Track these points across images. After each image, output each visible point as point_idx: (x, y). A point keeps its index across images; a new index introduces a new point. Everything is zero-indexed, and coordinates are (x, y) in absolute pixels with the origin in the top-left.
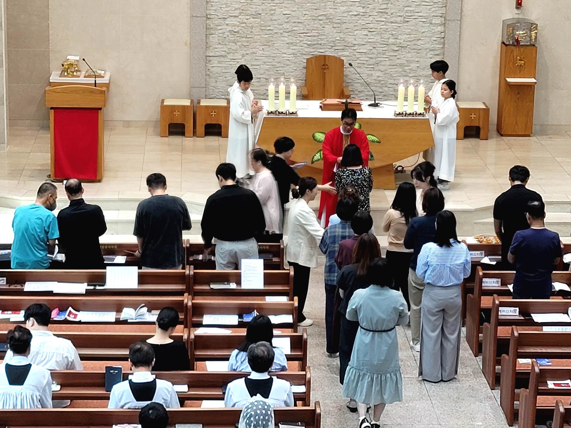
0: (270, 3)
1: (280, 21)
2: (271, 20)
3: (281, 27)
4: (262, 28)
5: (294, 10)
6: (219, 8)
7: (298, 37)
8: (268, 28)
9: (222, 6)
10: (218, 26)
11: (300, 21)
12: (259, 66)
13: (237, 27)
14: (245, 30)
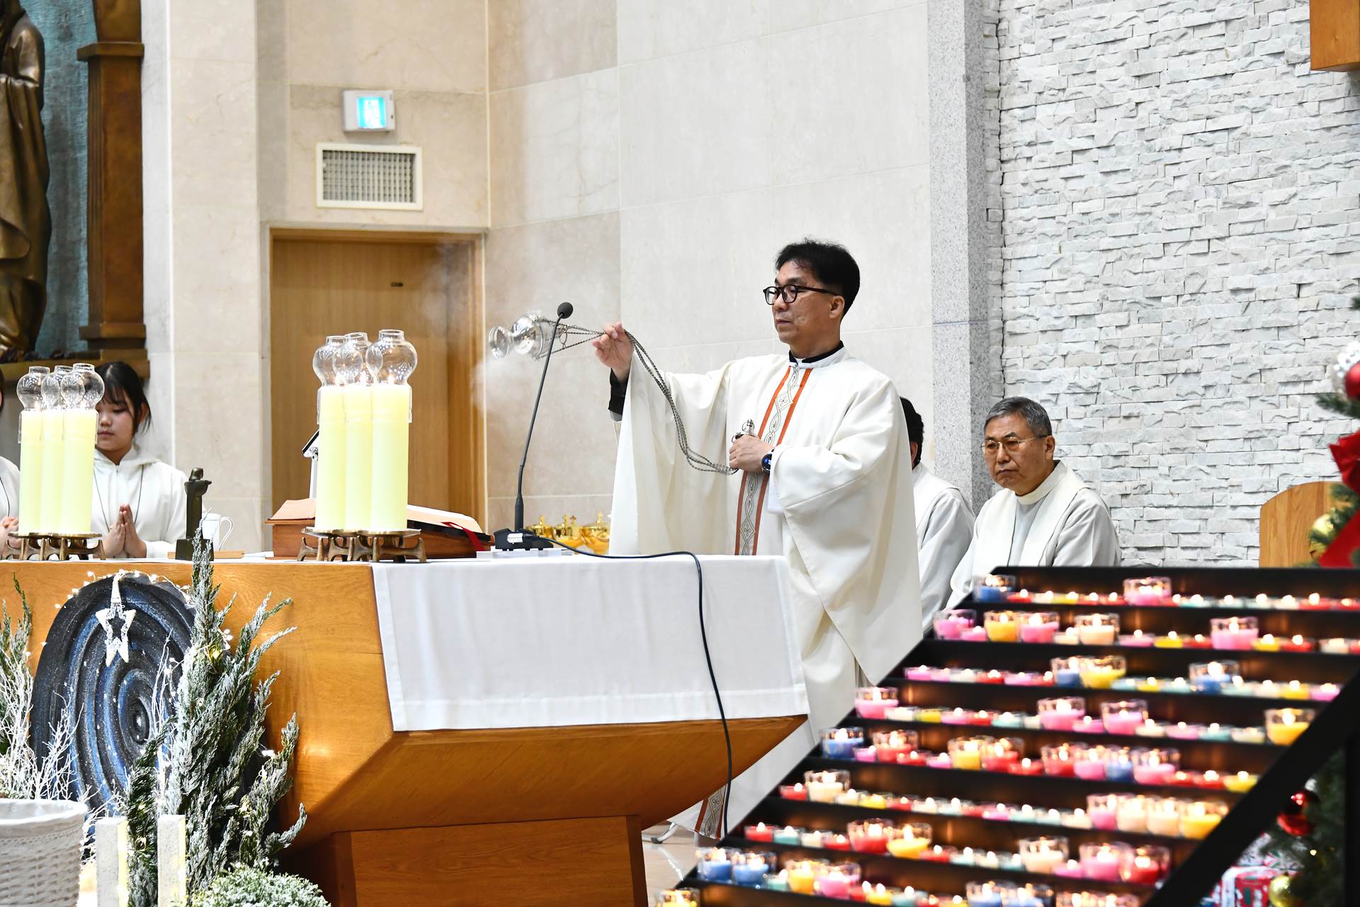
0: (1189, 242)
1: (1219, 328)
2: (1195, 325)
3: (1223, 353)
4: (1170, 367)
5: (1264, 264)
6: (1041, 284)
7: (1283, 399)
8: (1183, 366)
9: (1047, 275)
10: (1036, 367)
11: (1281, 319)
12: (1160, 554)
13: (1091, 369)
14: (1114, 382)
